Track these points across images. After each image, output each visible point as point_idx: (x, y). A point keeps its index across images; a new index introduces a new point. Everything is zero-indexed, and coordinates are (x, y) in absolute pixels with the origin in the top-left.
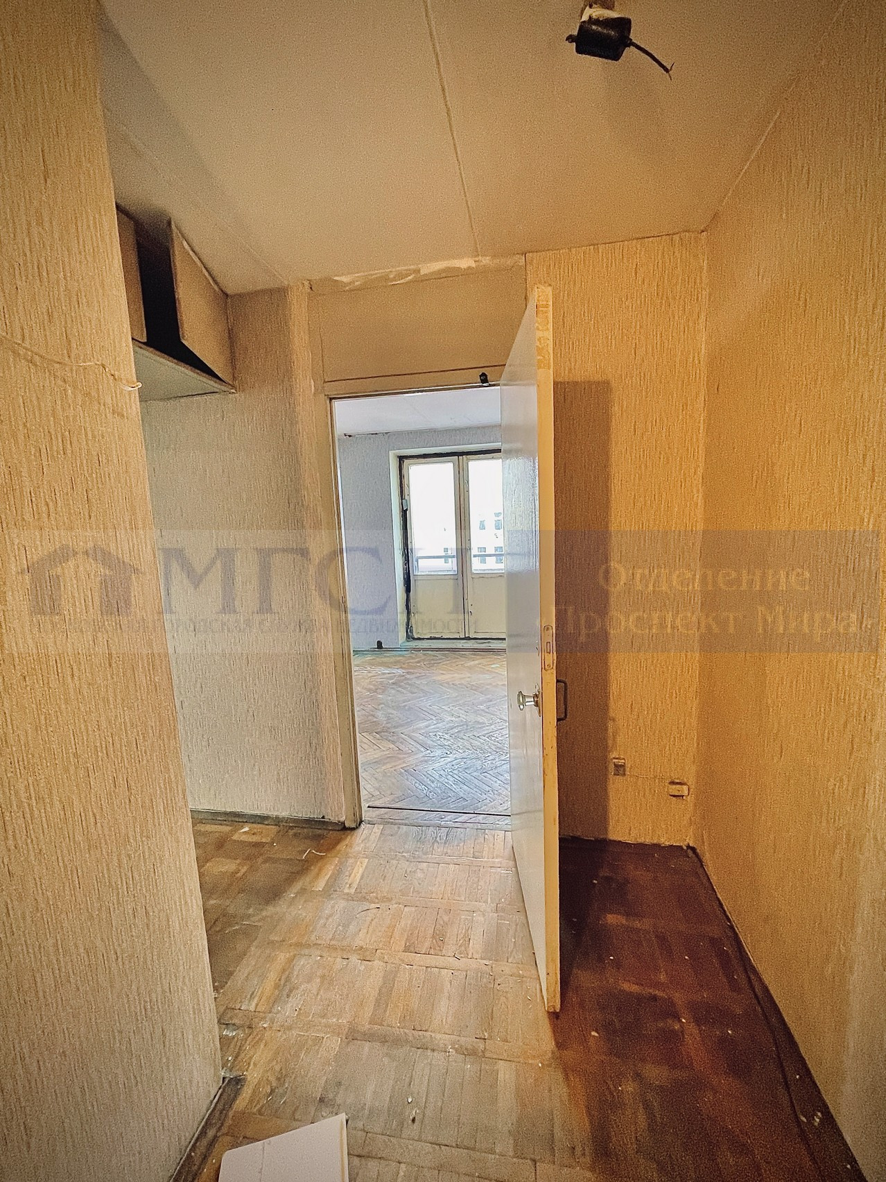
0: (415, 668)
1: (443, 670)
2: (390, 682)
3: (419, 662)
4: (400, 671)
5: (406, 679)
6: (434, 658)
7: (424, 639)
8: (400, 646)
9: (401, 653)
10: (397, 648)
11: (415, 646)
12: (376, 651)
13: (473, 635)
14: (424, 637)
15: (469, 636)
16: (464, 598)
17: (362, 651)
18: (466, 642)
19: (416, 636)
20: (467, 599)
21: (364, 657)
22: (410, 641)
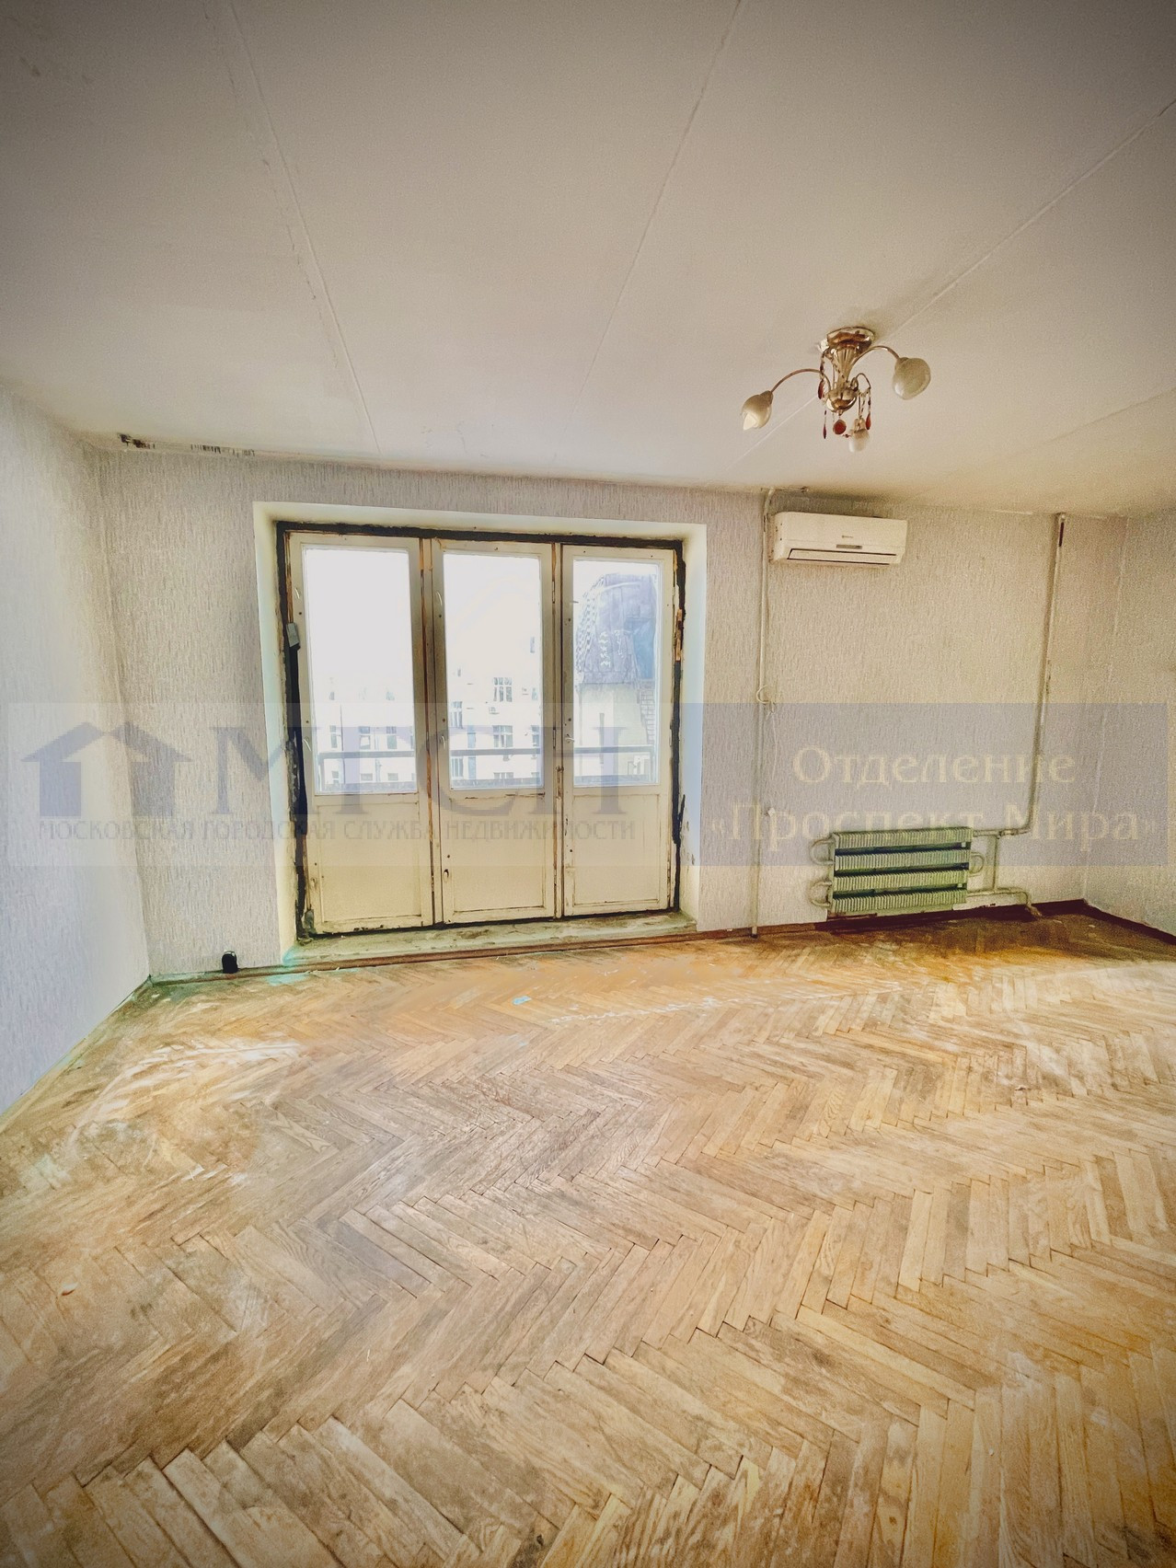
2: (268, 1100)
4: (291, 1051)
6: (374, 985)
7: (341, 935)
8: (284, 960)
9: (286, 979)
10: (276, 967)
11: (321, 957)
12: (220, 979)
13: (450, 918)
14: (341, 931)
15: (443, 922)
16: (431, 843)
17: (182, 982)
18: (437, 935)
19: (319, 929)
20: (439, 845)
21: (187, 1003)
22: (307, 943)
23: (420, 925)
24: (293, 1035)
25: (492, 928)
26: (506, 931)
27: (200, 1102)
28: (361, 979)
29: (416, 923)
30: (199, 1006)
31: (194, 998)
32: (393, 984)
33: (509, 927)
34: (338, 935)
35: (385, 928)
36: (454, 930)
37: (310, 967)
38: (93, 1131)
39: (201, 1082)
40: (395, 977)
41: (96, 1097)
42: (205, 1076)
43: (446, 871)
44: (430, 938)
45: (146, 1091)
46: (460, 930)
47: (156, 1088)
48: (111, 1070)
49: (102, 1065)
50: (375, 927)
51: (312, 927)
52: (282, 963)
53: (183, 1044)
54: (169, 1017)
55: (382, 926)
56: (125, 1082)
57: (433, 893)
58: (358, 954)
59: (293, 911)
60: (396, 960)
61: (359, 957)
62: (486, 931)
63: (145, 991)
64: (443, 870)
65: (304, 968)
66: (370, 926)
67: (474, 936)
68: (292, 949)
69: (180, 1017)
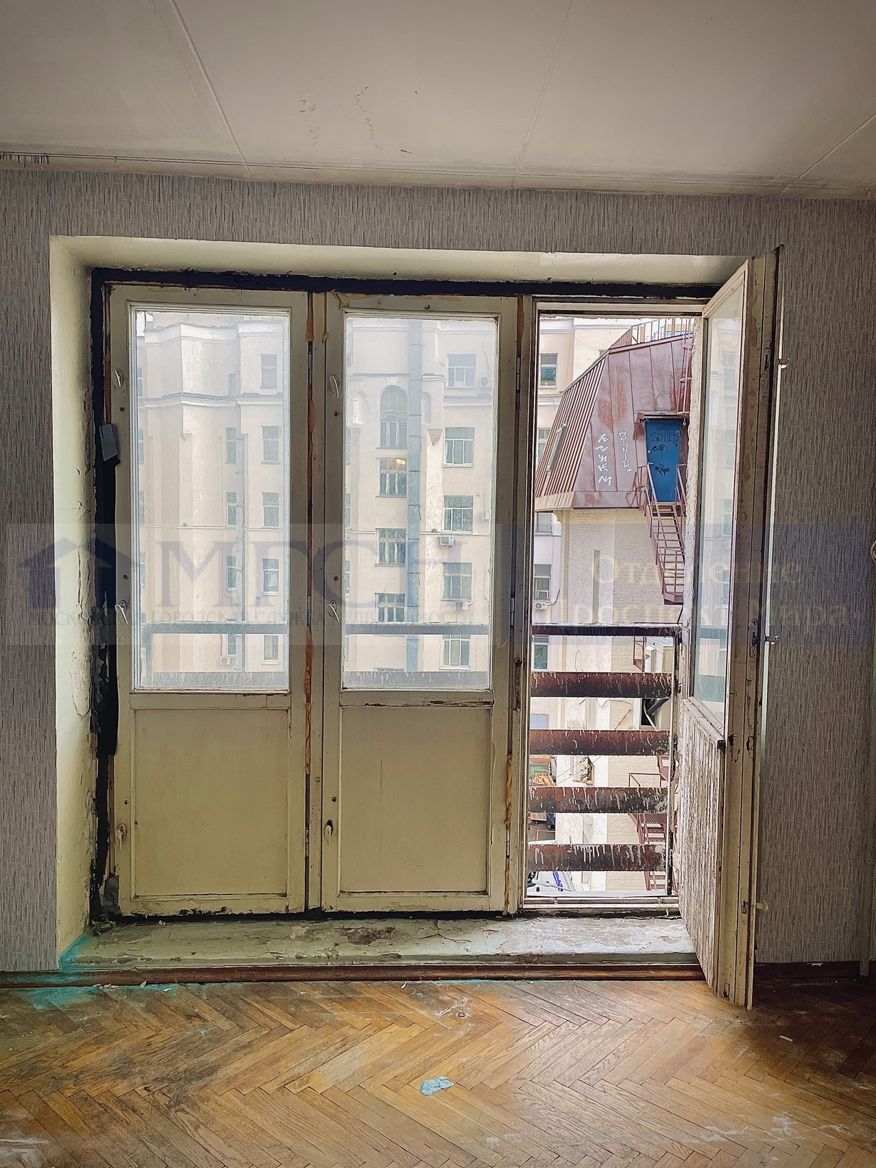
8: (61, 961)
9: (57, 998)
10: (47, 973)
11: (120, 961)
13: (332, 903)
14: (159, 913)
15: (320, 908)
16: (308, 777)
18: (309, 932)
19: (126, 909)
20: (320, 780)
22: (103, 931)
23: (283, 911)
25: (399, 925)
26: (421, 933)
28: (176, 1009)
29: (277, 906)
32: (225, 1024)
33: (427, 926)
34: (154, 919)
35: (228, 912)
36: (338, 924)
37: (100, 977)
40: (231, 1011)
43: (330, 823)
44: (298, 938)
46: (347, 924)
50: (213, 910)
51: (115, 904)
52: (58, 966)
55: (223, 909)
57: (307, 858)
58: (178, 960)
59: (85, 876)
60: (237, 976)
61: (180, 966)
62: (389, 930)
64: (325, 821)
65: (90, 978)
66: (205, 908)
67: (367, 939)
68: (80, 942)
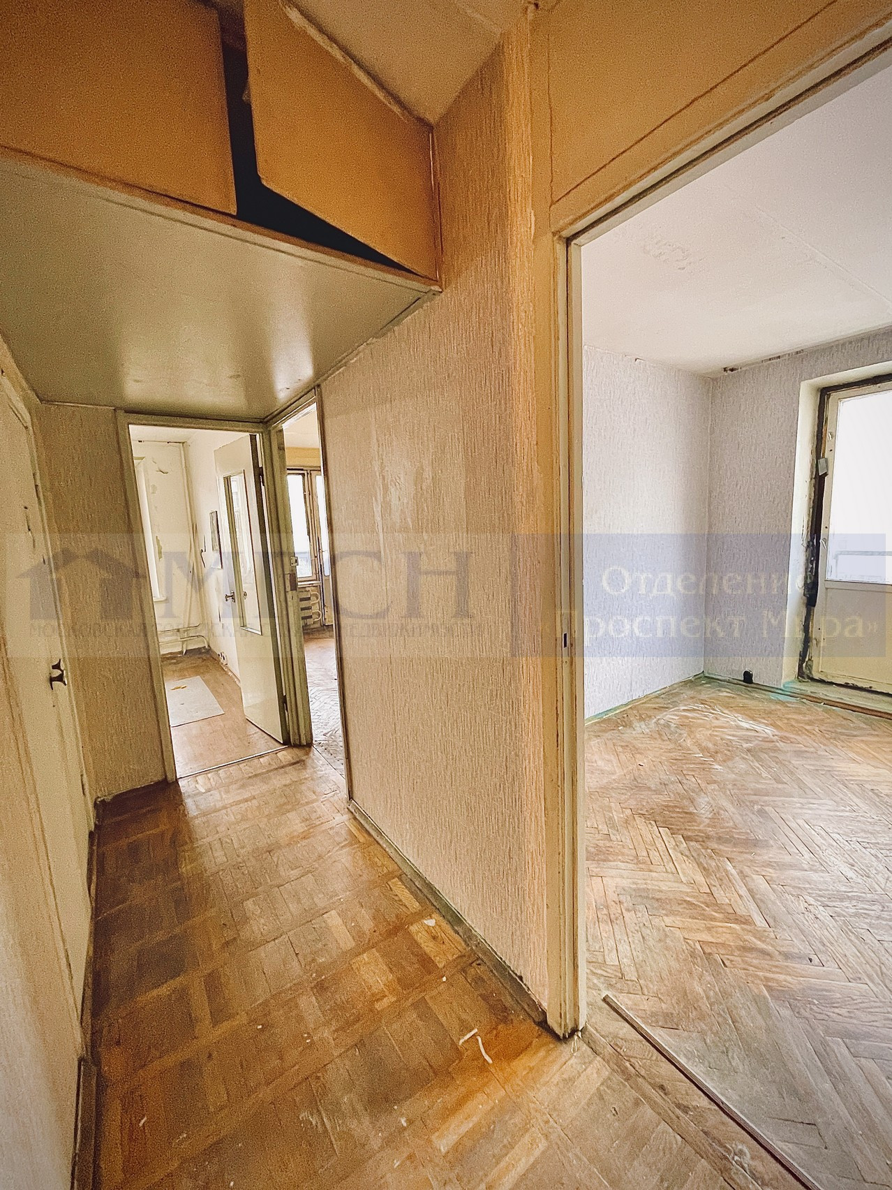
0: (799, 731)
1: (857, 753)
2: (745, 745)
3: (810, 723)
4: (769, 731)
5: (776, 750)
6: (844, 722)
7: (832, 683)
8: (784, 687)
9: (781, 698)
10: (777, 689)
11: (811, 692)
12: (740, 685)
14: (833, 681)
17: (718, 680)
19: (816, 675)
21: (719, 690)
22: (804, 681)
24: (774, 725)
27: (710, 732)
30: (724, 694)
31: (723, 689)
35: (872, 689)
37: (802, 696)
38: (662, 722)
39: (713, 725)
41: (666, 711)
42: (716, 723)
45: (687, 717)
47: (692, 718)
48: (675, 704)
49: (672, 700)
50: (864, 686)
51: (811, 673)
52: (782, 687)
53: (710, 706)
54: (707, 692)
55: (870, 688)
56: (678, 710)
58: (842, 700)
59: (797, 657)
60: (876, 713)
63: (699, 678)
65: (797, 695)
68: (792, 681)
69: (714, 695)
